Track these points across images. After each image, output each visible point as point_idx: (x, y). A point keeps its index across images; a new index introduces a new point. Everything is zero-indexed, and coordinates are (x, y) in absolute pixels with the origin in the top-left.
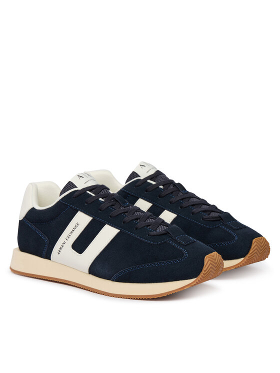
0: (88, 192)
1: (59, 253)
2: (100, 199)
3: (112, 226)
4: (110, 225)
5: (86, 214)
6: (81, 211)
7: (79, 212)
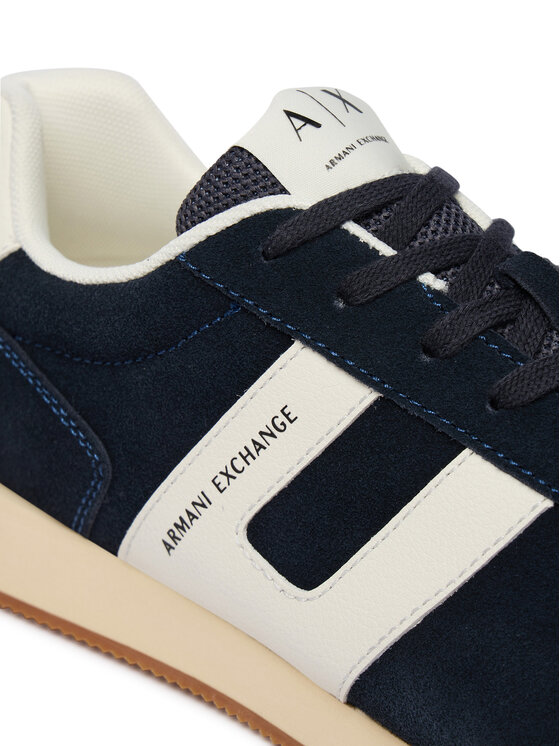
0: (352, 228)
1: (169, 548)
2: (428, 279)
3: (504, 466)
4: (489, 456)
5: (340, 363)
6: (307, 343)
7: (297, 345)
